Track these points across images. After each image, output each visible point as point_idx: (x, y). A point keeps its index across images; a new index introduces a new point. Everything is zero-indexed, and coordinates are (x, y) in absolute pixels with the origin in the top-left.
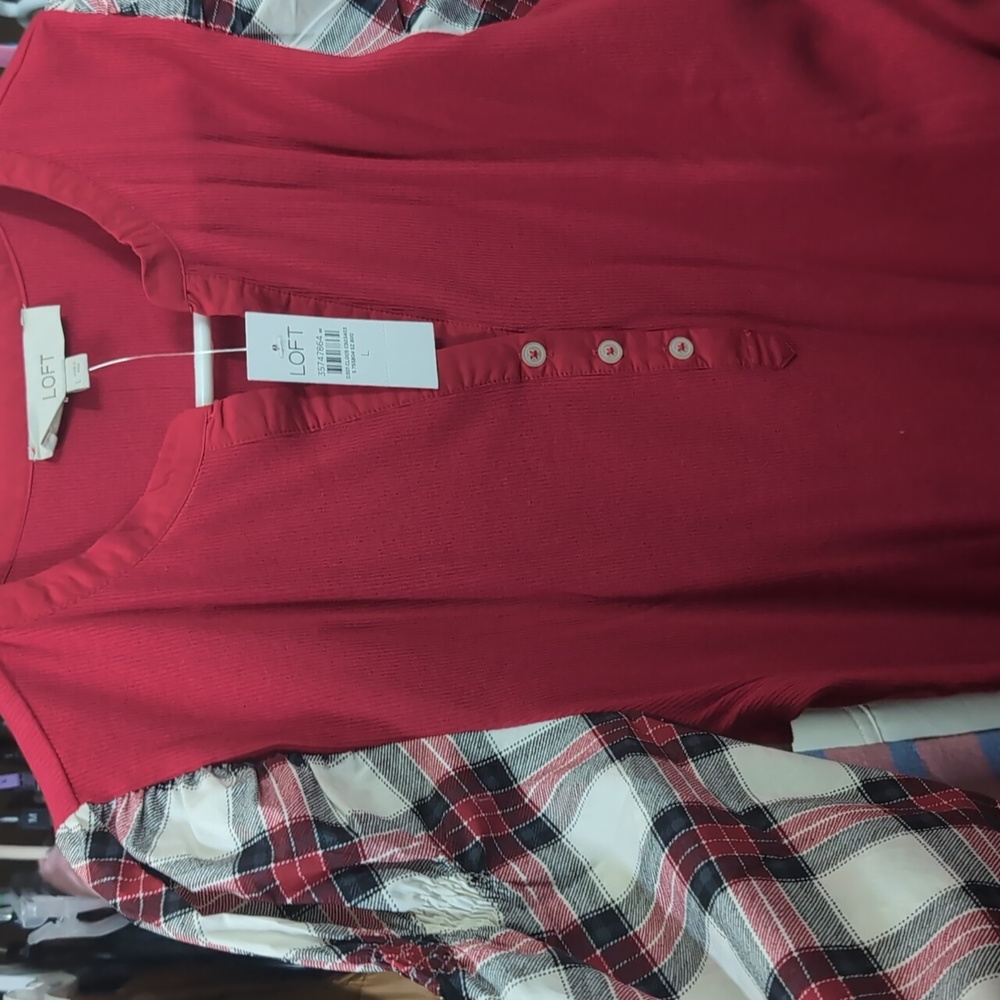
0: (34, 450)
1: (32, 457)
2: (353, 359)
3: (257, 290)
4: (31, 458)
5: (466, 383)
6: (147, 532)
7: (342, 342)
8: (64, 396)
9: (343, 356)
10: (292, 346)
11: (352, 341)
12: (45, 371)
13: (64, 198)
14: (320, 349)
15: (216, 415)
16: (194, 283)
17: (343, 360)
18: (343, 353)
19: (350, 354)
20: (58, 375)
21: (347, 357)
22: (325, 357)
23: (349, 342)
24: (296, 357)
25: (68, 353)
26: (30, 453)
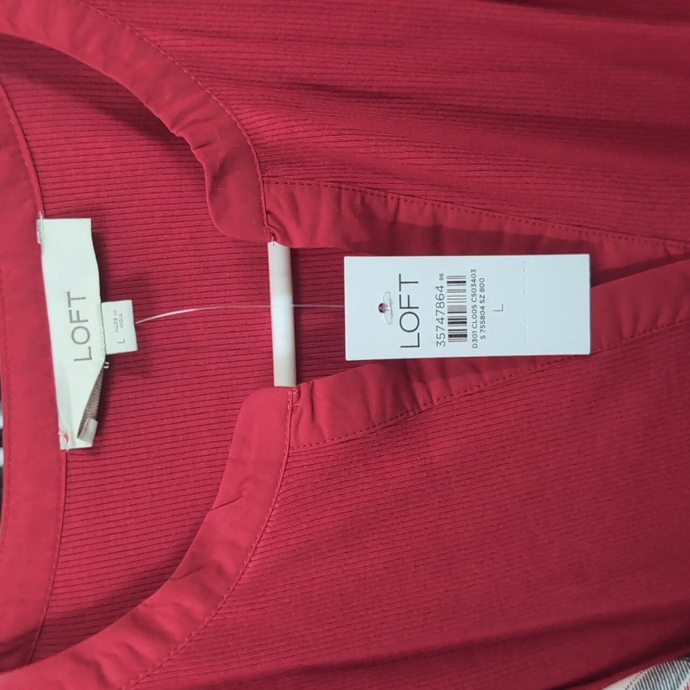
0: (66, 436)
1: (65, 445)
2: (482, 318)
3: (358, 201)
4: (62, 447)
5: (626, 332)
6: (220, 570)
7: (469, 294)
8: (103, 359)
9: (469, 315)
10: (405, 304)
11: (482, 290)
12: (75, 318)
13: (91, 57)
14: (440, 304)
15: (303, 404)
16: (275, 198)
17: (470, 321)
18: (469, 309)
19: (479, 310)
20: (94, 326)
21: (474, 316)
22: (447, 316)
23: (478, 293)
24: (410, 322)
25: (106, 296)
26: (62, 440)
